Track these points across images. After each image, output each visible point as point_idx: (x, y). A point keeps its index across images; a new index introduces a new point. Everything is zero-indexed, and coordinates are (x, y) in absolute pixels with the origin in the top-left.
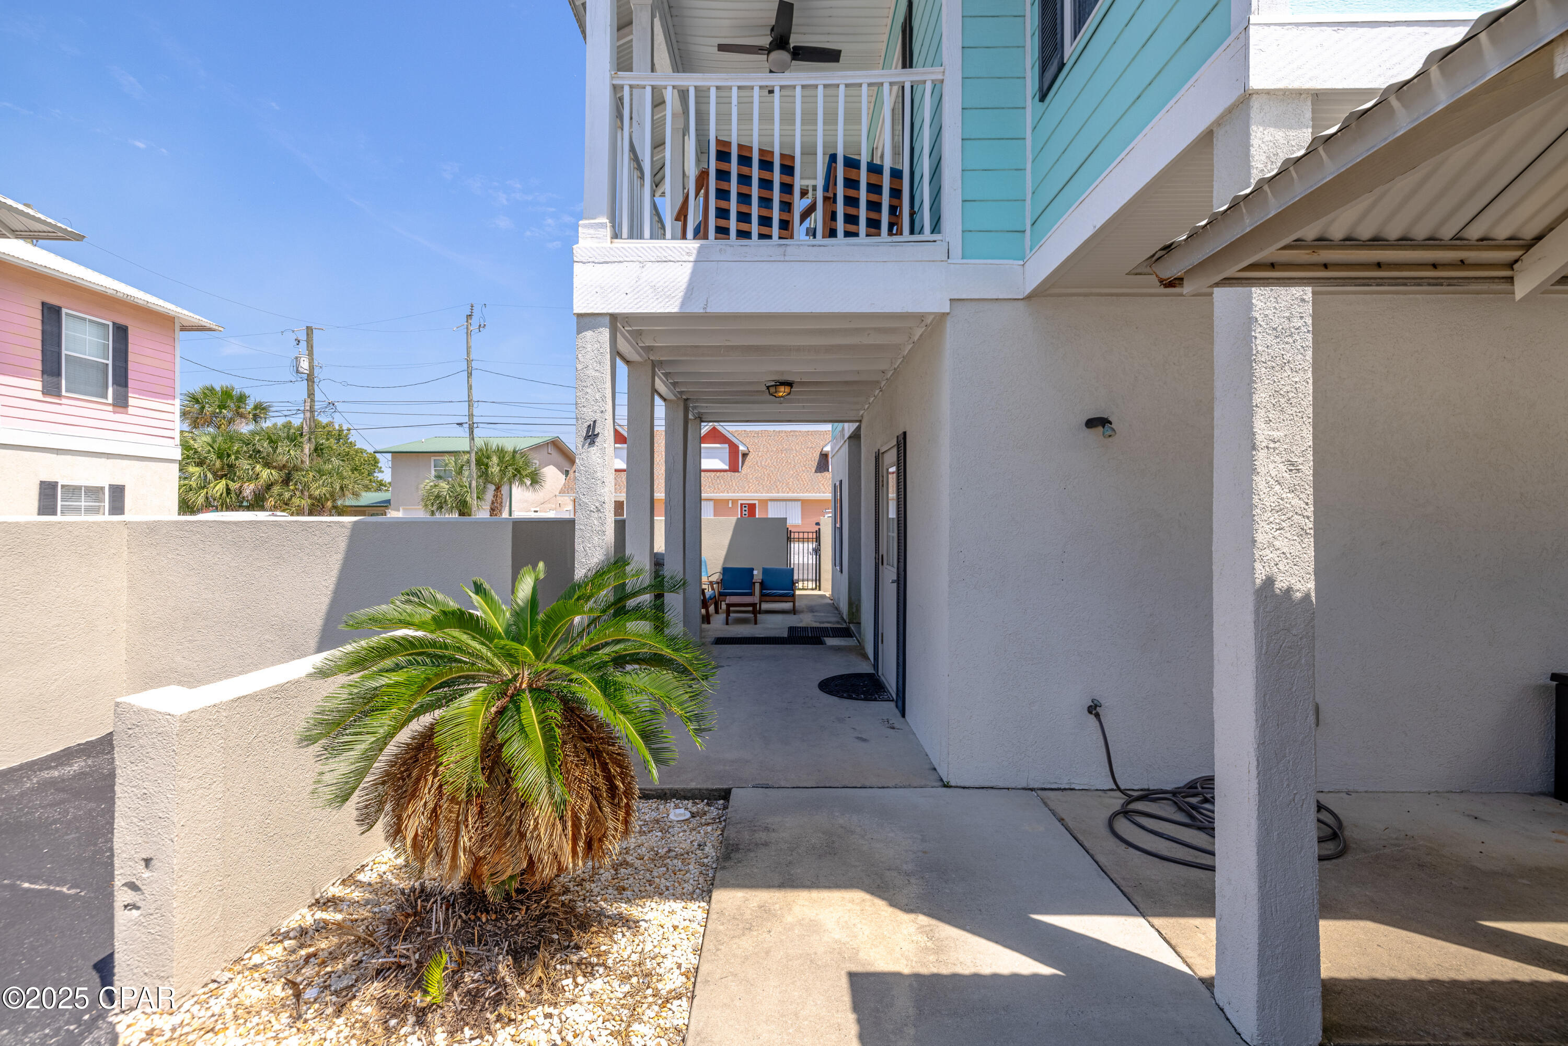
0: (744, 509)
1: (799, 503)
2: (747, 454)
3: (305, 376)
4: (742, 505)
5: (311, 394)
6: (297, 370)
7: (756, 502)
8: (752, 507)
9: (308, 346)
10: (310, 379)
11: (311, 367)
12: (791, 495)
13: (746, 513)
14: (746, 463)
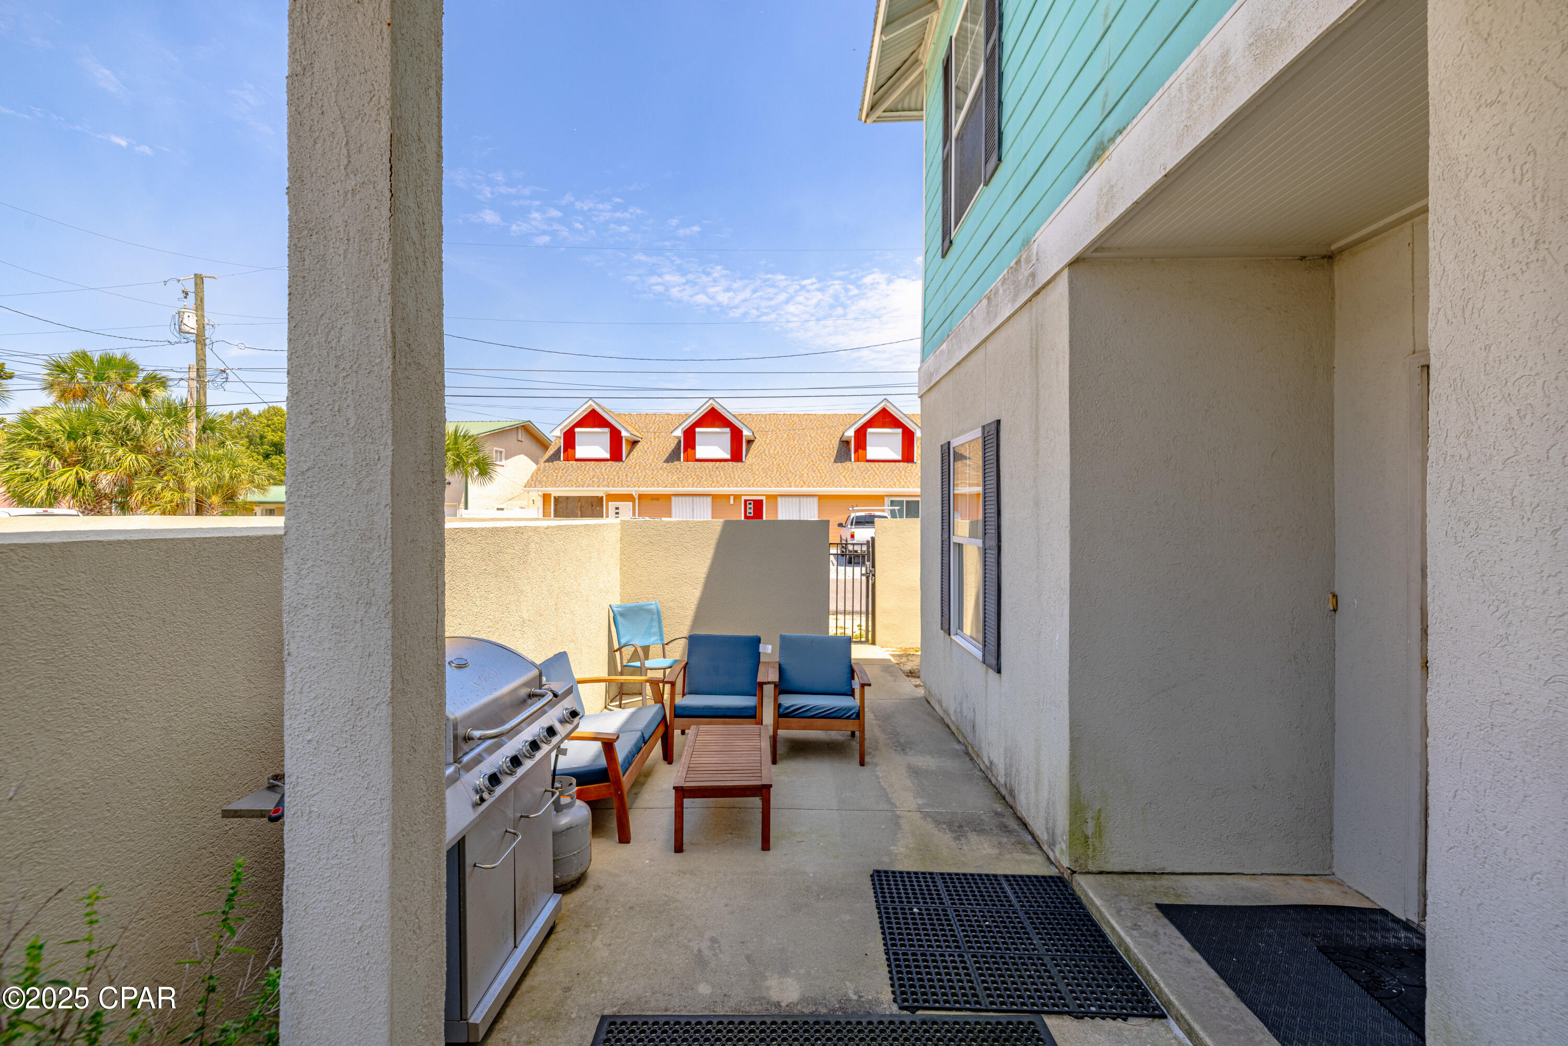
0: (748, 506)
1: (816, 499)
2: (753, 441)
3: (193, 338)
4: (746, 501)
5: (201, 359)
6: (180, 329)
7: (763, 498)
8: (758, 505)
9: (196, 299)
10: (200, 341)
11: (201, 327)
12: (805, 490)
13: (752, 511)
14: (751, 451)
